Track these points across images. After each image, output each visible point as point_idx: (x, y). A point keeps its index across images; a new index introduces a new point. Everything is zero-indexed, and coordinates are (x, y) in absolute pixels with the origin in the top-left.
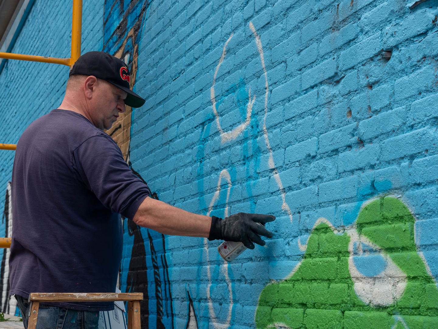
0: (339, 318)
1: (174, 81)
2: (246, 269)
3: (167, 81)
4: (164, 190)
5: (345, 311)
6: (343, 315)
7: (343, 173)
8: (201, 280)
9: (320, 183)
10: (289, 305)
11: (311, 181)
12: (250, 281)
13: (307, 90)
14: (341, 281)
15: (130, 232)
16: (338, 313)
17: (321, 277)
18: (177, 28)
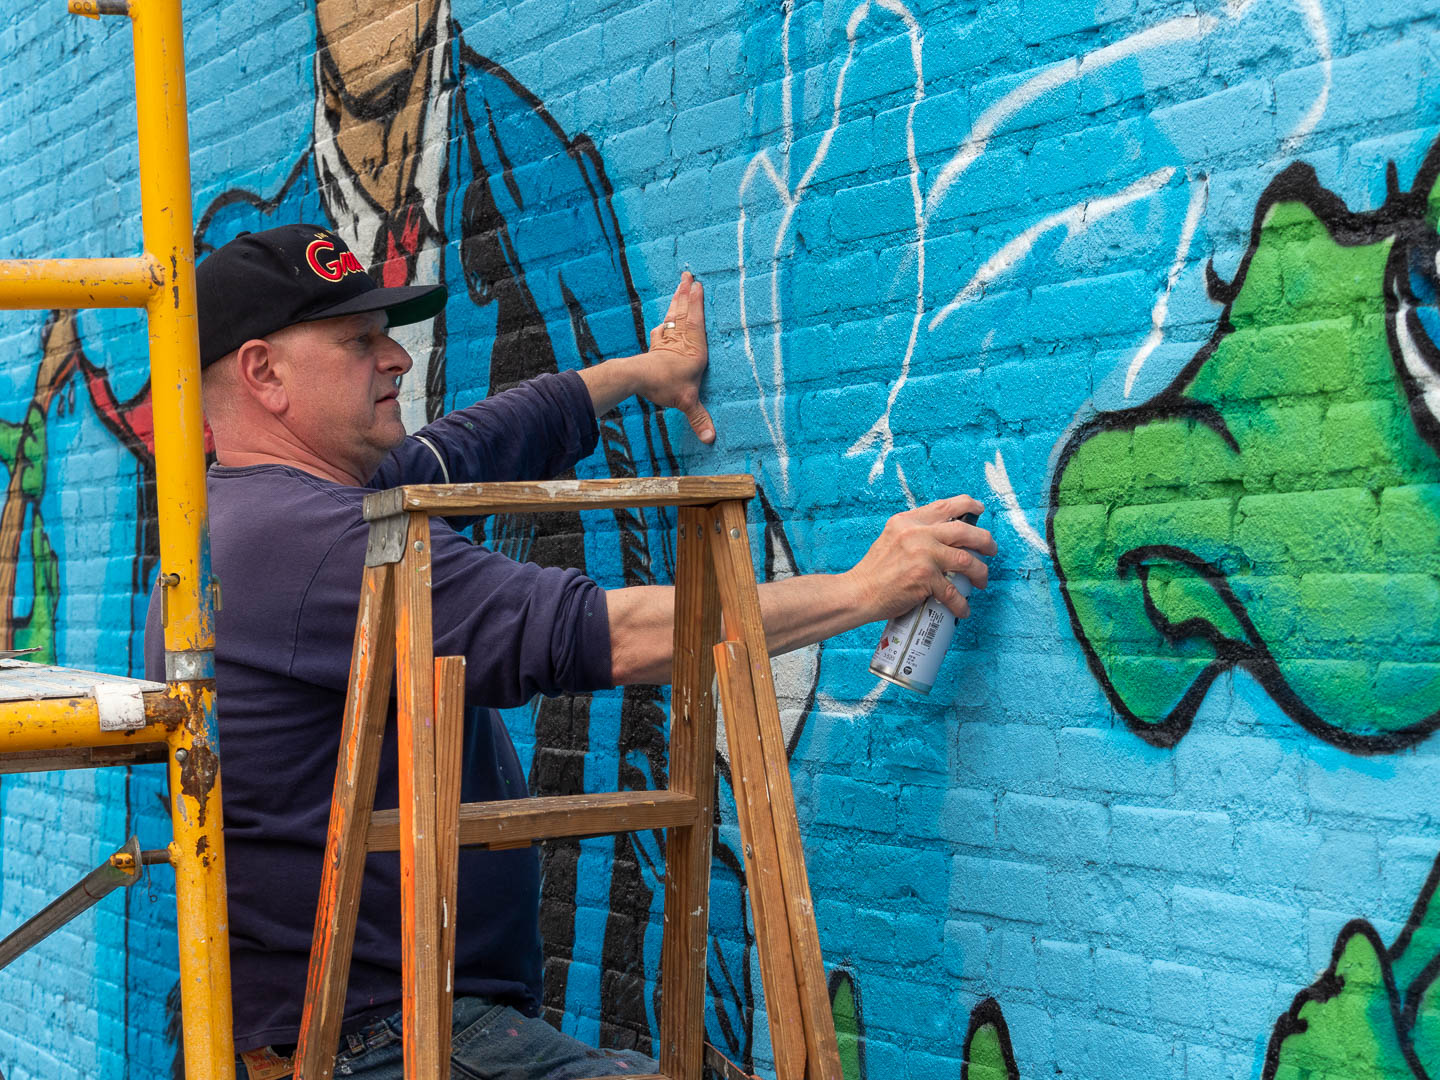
0: (1363, 513)
2: (998, 386)
4: (624, 124)
5: (1383, 489)
6: (1379, 503)
7: (1365, 33)
8: (809, 442)
9: (1280, 70)
10: (1177, 488)
11: (1242, 64)
12: (1018, 427)
14: (1366, 393)
15: (478, 289)
16: (1360, 496)
17: (1293, 387)
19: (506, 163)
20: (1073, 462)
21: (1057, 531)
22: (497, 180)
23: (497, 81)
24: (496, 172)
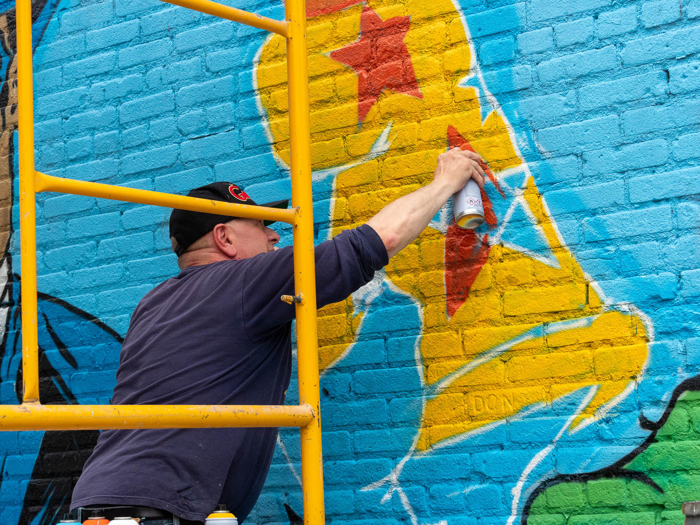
1: (195, 141)
2: (485, 462)
3: (168, 138)
10: (618, 507)
12: (499, 480)
13: (642, 204)
18: (200, 47)
19: (60, 345)
20: (541, 495)
22: (53, 353)
23: (55, 305)
24: (51, 349)
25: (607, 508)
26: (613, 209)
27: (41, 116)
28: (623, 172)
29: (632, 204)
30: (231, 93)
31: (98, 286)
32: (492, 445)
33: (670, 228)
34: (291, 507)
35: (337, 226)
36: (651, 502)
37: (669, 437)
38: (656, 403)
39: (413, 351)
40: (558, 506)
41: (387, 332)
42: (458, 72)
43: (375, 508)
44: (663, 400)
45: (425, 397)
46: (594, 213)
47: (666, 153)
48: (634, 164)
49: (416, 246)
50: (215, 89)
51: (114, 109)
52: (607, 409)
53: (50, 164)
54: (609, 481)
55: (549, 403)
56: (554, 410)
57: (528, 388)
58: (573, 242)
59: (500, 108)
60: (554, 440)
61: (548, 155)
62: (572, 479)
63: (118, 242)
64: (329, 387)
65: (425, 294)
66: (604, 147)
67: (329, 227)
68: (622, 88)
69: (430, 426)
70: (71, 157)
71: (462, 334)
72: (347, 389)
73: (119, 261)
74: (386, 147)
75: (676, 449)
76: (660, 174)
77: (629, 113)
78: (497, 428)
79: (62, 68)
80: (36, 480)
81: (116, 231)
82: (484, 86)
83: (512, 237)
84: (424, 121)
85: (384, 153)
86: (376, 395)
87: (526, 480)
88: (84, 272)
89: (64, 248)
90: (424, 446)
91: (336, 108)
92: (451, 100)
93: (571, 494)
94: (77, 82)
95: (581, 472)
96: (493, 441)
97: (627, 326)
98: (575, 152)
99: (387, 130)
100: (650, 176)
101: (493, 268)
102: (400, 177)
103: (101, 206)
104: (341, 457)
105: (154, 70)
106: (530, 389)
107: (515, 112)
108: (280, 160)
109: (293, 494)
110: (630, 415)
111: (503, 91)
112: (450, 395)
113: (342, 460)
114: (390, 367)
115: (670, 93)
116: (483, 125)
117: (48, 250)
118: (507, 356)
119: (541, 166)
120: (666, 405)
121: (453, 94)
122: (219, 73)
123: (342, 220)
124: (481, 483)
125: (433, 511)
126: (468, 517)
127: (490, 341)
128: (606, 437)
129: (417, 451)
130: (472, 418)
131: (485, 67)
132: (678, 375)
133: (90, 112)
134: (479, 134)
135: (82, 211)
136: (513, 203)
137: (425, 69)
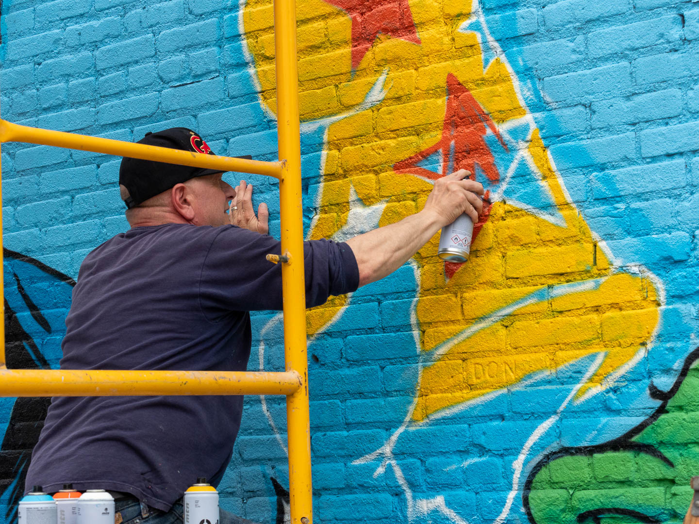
1: (177, 89)
2: (484, 433)
3: (148, 85)
19: (32, 307)
20: (544, 469)
21: (531, 501)
22: (24, 316)
23: (28, 265)
24: (22, 311)
25: (614, 483)
26: (623, 164)
27: (12, 61)
28: (634, 124)
29: (643, 158)
30: (216, 37)
31: (73, 245)
32: (492, 416)
33: (683, 184)
34: (278, 481)
35: (329, 181)
36: (660, 476)
37: (680, 408)
38: (667, 371)
39: (408, 315)
40: (562, 480)
41: (381, 294)
42: (459, 15)
43: (367, 482)
44: (675, 368)
45: (421, 364)
46: (602, 168)
47: (681, 104)
48: (646, 116)
49: (413, 203)
50: (198, 33)
51: (90, 54)
52: (614, 377)
53: (22, 113)
54: (616, 454)
55: (553, 371)
56: (558, 379)
57: (531, 355)
58: (580, 199)
59: (504, 55)
60: (558, 411)
61: (554, 105)
62: (577, 452)
63: (95, 197)
64: (318, 353)
65: (422, 254)
66: (614, 97)
67: (319, 183)
68: (634, 34)
69: (427, 396)
70: (44, 106)
71: (461, 298)
72: (338, 355)
73: (95, 218)
74: (381, 96)
75: (688, 420)
76: (674, 126)
77: (641, 60)
78: (498, 398)
79: (34, 10)
80: (7, 451)
81: (92, 186)
82: (487, 31)
83: (516, 193)
84: (422, 69)
85: (378, 103)
86: (369, 361)
87: (528, 453)
88: (58, 229)
89: (36, 203)
90: (419, 416)
91: (327, 54)
92: (450, 46)
93: (576, 468)
94: (51, 24)
95: (586, 445)
96: (494, 412)
97: (637, 288)
98: (583, 102)
99: (382, 78)
100: (663, 129)
101: (494, 227)
102: (396, 128)
103: (76, 159)
104: (331, 428)
105: (133, 12)
106: (534, 356)
107: (520, 59)
108: (268, 109)
109: (280, 467)
110: (640, 384)
111: (507, 37)
112: (448, 362)
113: (332, 431)
114: (385, 333)
115: (685, 39)
116: (485, 73)
117: (19, 205)
118: (508, 322)
119: (546, 117)
120: (678, 374)
121: (453, 40)
122: (203, 16)
123: (333, 174)
124: (480, 457)
125: (429, 486)
126: (467, 493)
127: (491, 305)
128: (614, 408)
129: (412, 421)
130: (471, 387)
131: (488, 11)
132: (691, 342)
133: (64, 57)
134: (480, 82)
135: (55, 164)
136: (517, 157)
137: (424, 12)
